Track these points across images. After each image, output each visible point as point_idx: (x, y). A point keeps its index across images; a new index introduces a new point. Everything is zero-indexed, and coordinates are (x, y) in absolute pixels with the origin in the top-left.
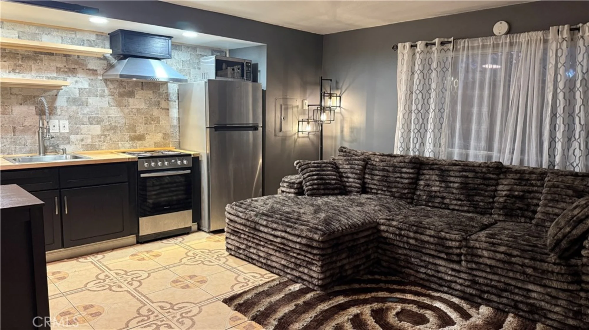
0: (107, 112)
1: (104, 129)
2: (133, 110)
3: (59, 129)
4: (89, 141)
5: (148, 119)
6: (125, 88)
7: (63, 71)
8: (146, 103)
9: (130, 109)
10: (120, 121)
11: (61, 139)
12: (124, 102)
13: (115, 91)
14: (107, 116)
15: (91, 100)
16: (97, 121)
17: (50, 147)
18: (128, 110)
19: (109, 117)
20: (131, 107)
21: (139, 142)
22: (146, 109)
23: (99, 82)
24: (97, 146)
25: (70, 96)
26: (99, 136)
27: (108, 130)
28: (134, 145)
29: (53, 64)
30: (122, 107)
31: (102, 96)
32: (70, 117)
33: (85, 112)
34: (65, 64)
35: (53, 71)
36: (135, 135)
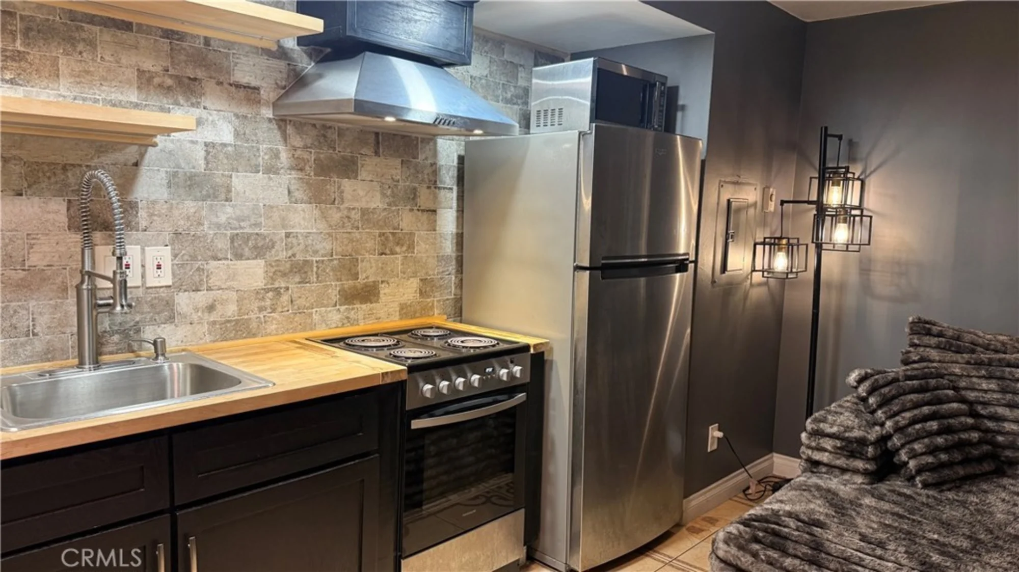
0: (283, 219)
1: (276, 272)
2: (353, 214)
3: (143, 276)
4: (231, 310)
5: (387, 239)
6: (334, 149)
7: (160, 86)
8: (384, 195)
9: (345, 212)
10: (318, 247)
11: (146, 308)
12: (331, 188)
13: (306, 156)
14: (282, 233)
15: (241, 182)
16: (255, 247)
17: (114, 333)
18: (339, 215)
19: (288, 235)
20: (346, 205)
21: (364, 306)
22: (385, 209)
23: (265, 125)
24: (254, 325)
25: (178, 166)
26: (259, 294)
27: (284, 275)
28: (352, 315)
29: (129, 59)
30: (323, 206)
31: (271, 170)
32: (177, 234)
33: (223, 219)
34: (167, 63)
35: (129, 82)
36: (355, 287)
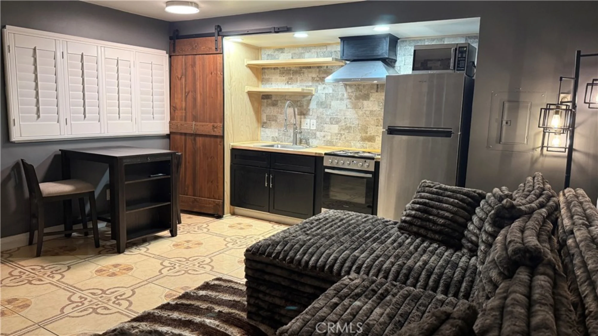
0: (344, 113)
1: (341, 129)
2: (367, 112)
3: (310, 126)
4: (329, 138)
5: (379, 121)
6: (361, 92)
7: (316, 80)
8: (379, 105)
9: (364, 112)
10: (354, 122)
11: (310, 135)
12: (360, 104)
13: (352, 94)
15: (334, 103)
16: (336, 121)
17: (304, 139)
18: (362, 112)
19: (345, 118)
20: (365, 109)
21: (369, 143)
22: (379, 111)
23: (341, 87)
24: (334, 143)
25: (319, 100)
26: (336, 134)
27: (343, 130)
28: (364, 145)
29: (311, 75)
30: (357, 109)
31: (342, 99)
32: (318, 117)
33: (328, 113)
34: (318, 74)
35: (310, 81)
36: (366, 136)
